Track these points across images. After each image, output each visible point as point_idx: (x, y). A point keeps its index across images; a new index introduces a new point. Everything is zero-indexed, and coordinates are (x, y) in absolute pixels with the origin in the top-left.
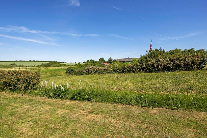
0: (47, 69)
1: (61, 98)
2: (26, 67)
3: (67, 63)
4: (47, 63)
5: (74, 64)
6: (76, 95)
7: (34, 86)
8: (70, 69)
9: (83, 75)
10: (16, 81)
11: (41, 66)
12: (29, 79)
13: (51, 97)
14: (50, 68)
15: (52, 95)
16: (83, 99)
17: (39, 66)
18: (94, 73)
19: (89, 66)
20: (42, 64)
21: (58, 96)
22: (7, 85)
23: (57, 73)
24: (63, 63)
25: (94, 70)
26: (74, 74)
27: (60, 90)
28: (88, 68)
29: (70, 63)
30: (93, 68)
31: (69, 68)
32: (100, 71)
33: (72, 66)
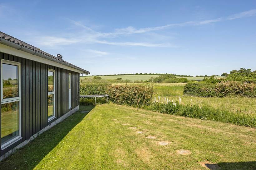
0: (158, 86)
1: (173, 114)
2: (132, 82)
3: (189, 76)
4: (158, 76)
5: (203, 78)
6: (187, 111)
7: (147, 102)
8: (191, 86)
9: (212, 96)
10: (133, 95)
11: (149, 81)
12: (143, 94)
13: (163, 112)
14: (162, 85)
15: (164, 110)
16: (195, 116)
17: (147, 81)
18: (235, 94)
19: (224, 82)
20: (152, 78)
21: (170, 112)
22: (126, 99)
23: (172, 92)
24: (182, 76)
25: (235, 90)
26: (196, 94)
27: (172, 106)
28: (222, 85)
29: (195, 76)
30: (232, 85)
31: (189, 85)
32: (246, 92)
33: (197, 82)
